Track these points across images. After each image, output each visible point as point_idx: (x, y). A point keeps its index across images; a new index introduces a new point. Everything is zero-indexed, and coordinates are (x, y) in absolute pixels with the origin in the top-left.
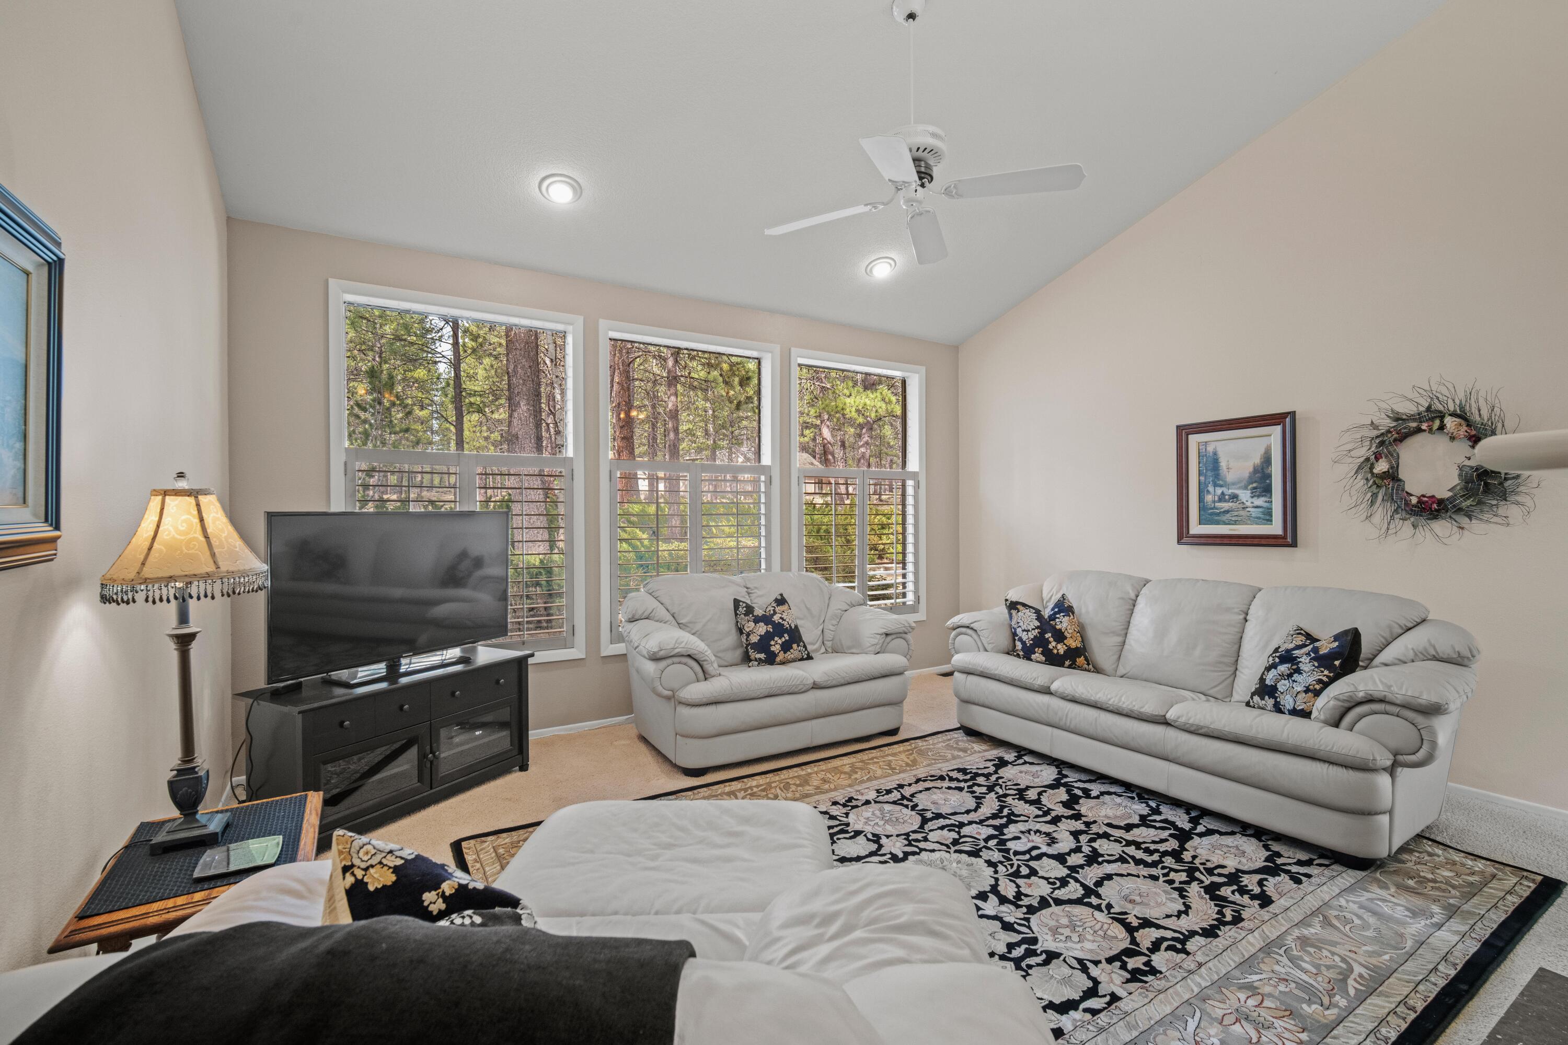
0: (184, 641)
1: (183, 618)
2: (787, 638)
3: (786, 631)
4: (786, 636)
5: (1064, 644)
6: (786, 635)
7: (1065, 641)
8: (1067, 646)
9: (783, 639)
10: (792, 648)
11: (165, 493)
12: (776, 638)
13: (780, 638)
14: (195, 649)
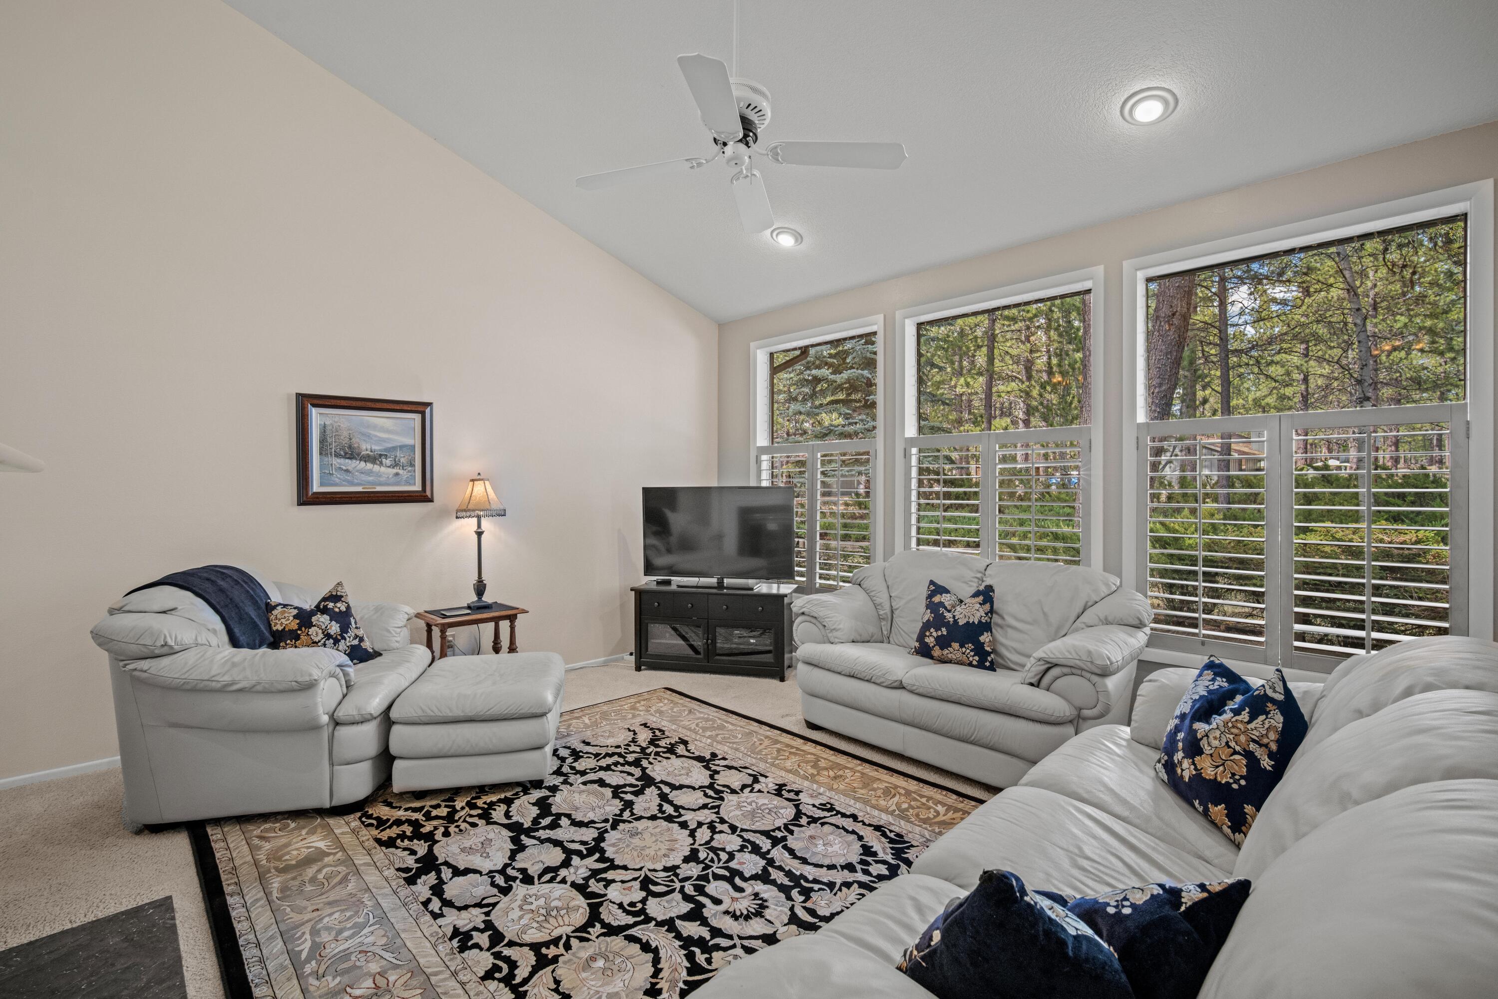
0: (479, 534)
1: (479, 526)
2: (945, 633)
3: (947, 624)
4: (944, 631)
5: (1194, 763)
6: (944, 629)
7: (1197, 759)
8: (1196, 769)
9: (940, 633)
10: (951, 646)
11: (473, 480)
12: (932, 630)
13: (936, 631)
14: (483, 537)
